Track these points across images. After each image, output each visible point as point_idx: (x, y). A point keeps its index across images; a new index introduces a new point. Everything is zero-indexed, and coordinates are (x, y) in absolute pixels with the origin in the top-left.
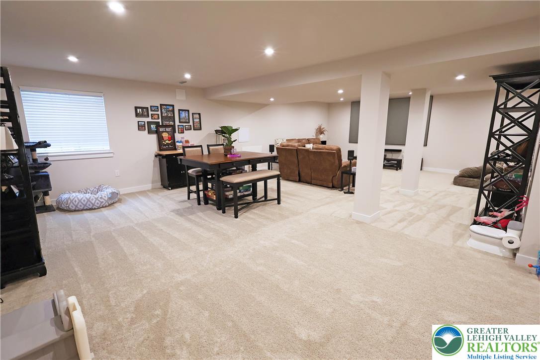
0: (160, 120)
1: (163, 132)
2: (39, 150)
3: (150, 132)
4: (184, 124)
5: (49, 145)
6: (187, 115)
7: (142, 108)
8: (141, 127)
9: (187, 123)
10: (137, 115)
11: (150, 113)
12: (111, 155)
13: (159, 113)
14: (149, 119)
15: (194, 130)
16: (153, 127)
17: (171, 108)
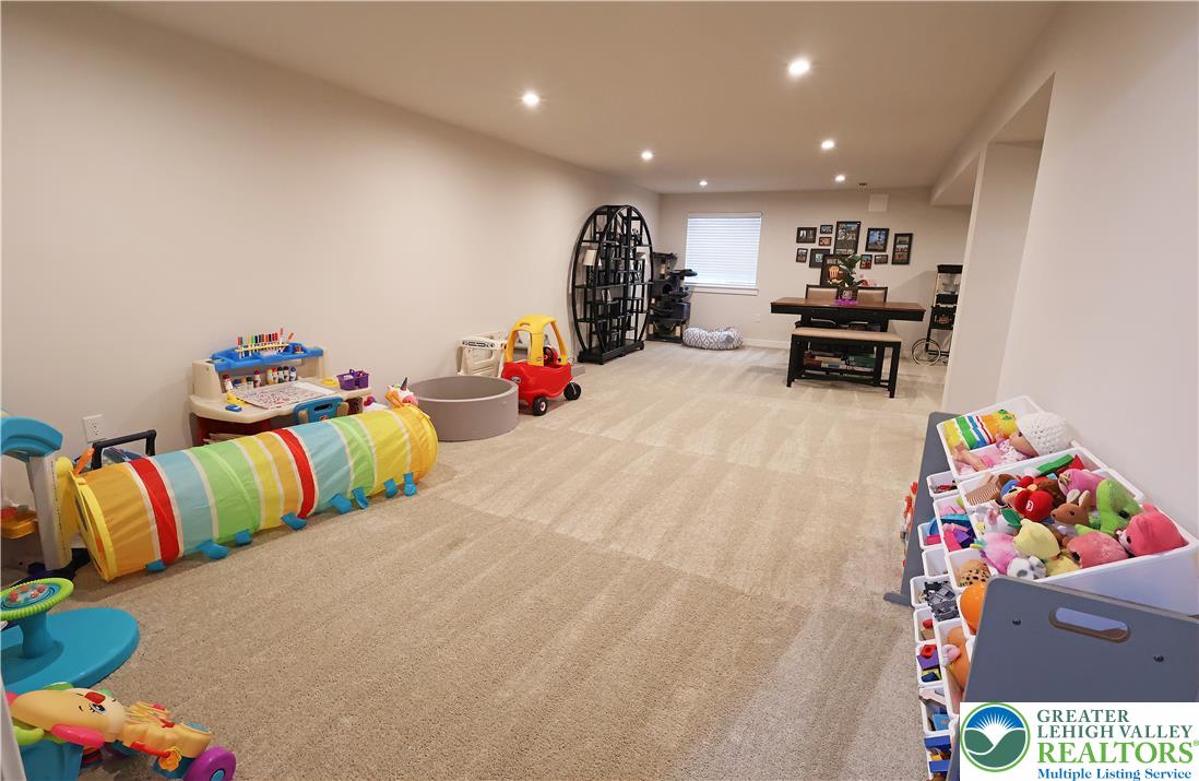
0: (832, 248)
1: (831, 265)
2: (687, 279)
3: (813, 265)
4: (874, 254)
5: (694, 274)
6: (883, 237)
7: (807, 229)
8: (800, 258)
9: (880, 251)
10: (799, 240)
11: (819, 235)
12: (755, 293)
13: (833, 236)
14: (816, 246)
15: (893, 263)
16: (819, 257)
17: (854, 227)
